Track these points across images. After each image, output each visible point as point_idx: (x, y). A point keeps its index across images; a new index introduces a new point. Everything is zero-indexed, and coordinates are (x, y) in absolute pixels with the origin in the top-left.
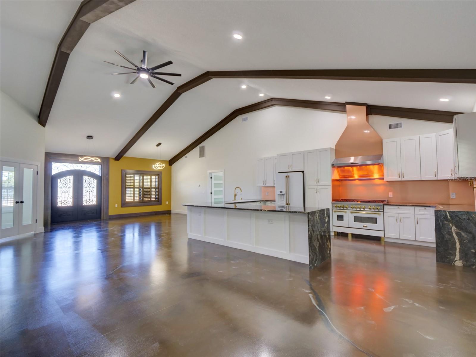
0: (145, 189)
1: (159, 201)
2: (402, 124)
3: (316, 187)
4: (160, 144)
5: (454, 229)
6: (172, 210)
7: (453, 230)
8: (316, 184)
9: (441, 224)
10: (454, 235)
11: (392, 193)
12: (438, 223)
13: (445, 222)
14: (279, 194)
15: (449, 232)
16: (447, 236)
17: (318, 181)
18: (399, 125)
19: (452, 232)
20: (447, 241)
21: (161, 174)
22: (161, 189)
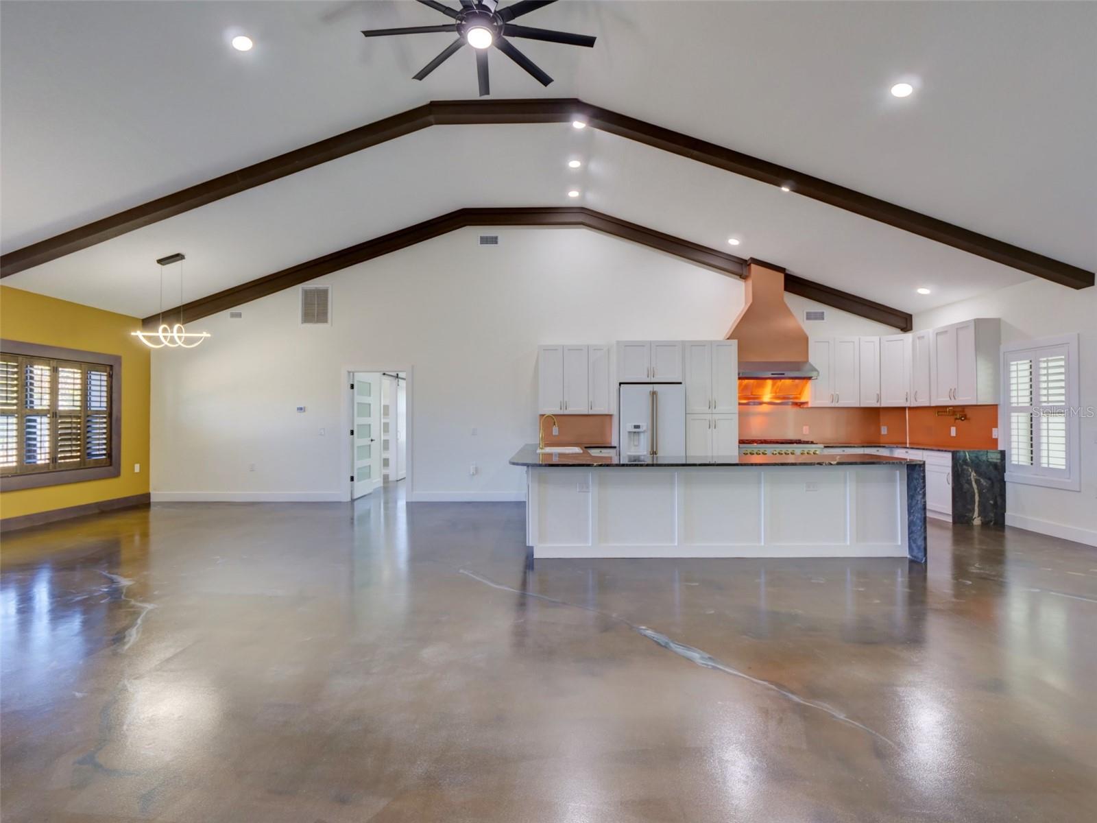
0: (61, 417)
1: (111, 465)
2: (825, 314)
3: (708, 417)
4: (178, 257)
5: (973, 474)
6: (152, 491)
7: (972, 477)
8: (710, 411)
9: (960, 470)
10: (974, 483)
11: (807, 427)
12: (956, 469)
13: (965, 467)
14: (630, 432)
15: (968, 480)
16: (966, 486)
17: (712, 405)
18: (820, 316)
19: (971, 479)
20: (965, 493)
21: (120, 364)
22: (119, 420)
